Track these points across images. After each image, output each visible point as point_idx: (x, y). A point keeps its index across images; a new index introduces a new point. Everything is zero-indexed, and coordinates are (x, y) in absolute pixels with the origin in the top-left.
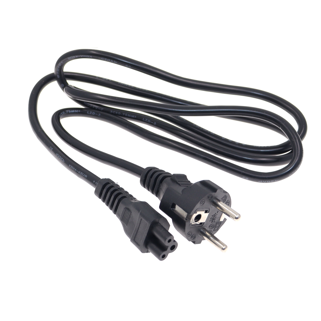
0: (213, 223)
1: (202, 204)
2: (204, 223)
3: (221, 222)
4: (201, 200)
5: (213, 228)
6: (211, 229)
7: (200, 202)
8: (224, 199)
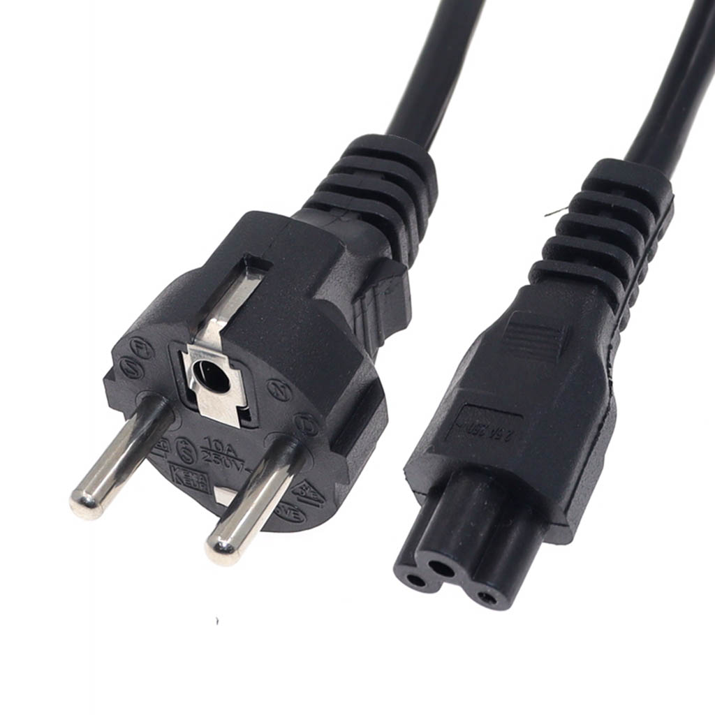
0: (202, 455)
1: (272, 388)
2: (197, 411)
3: (212, 494)
4: (289, 382)
5: (181, 457)
6: (174, 447)
7: (280, 376)
8: (308, 492)
